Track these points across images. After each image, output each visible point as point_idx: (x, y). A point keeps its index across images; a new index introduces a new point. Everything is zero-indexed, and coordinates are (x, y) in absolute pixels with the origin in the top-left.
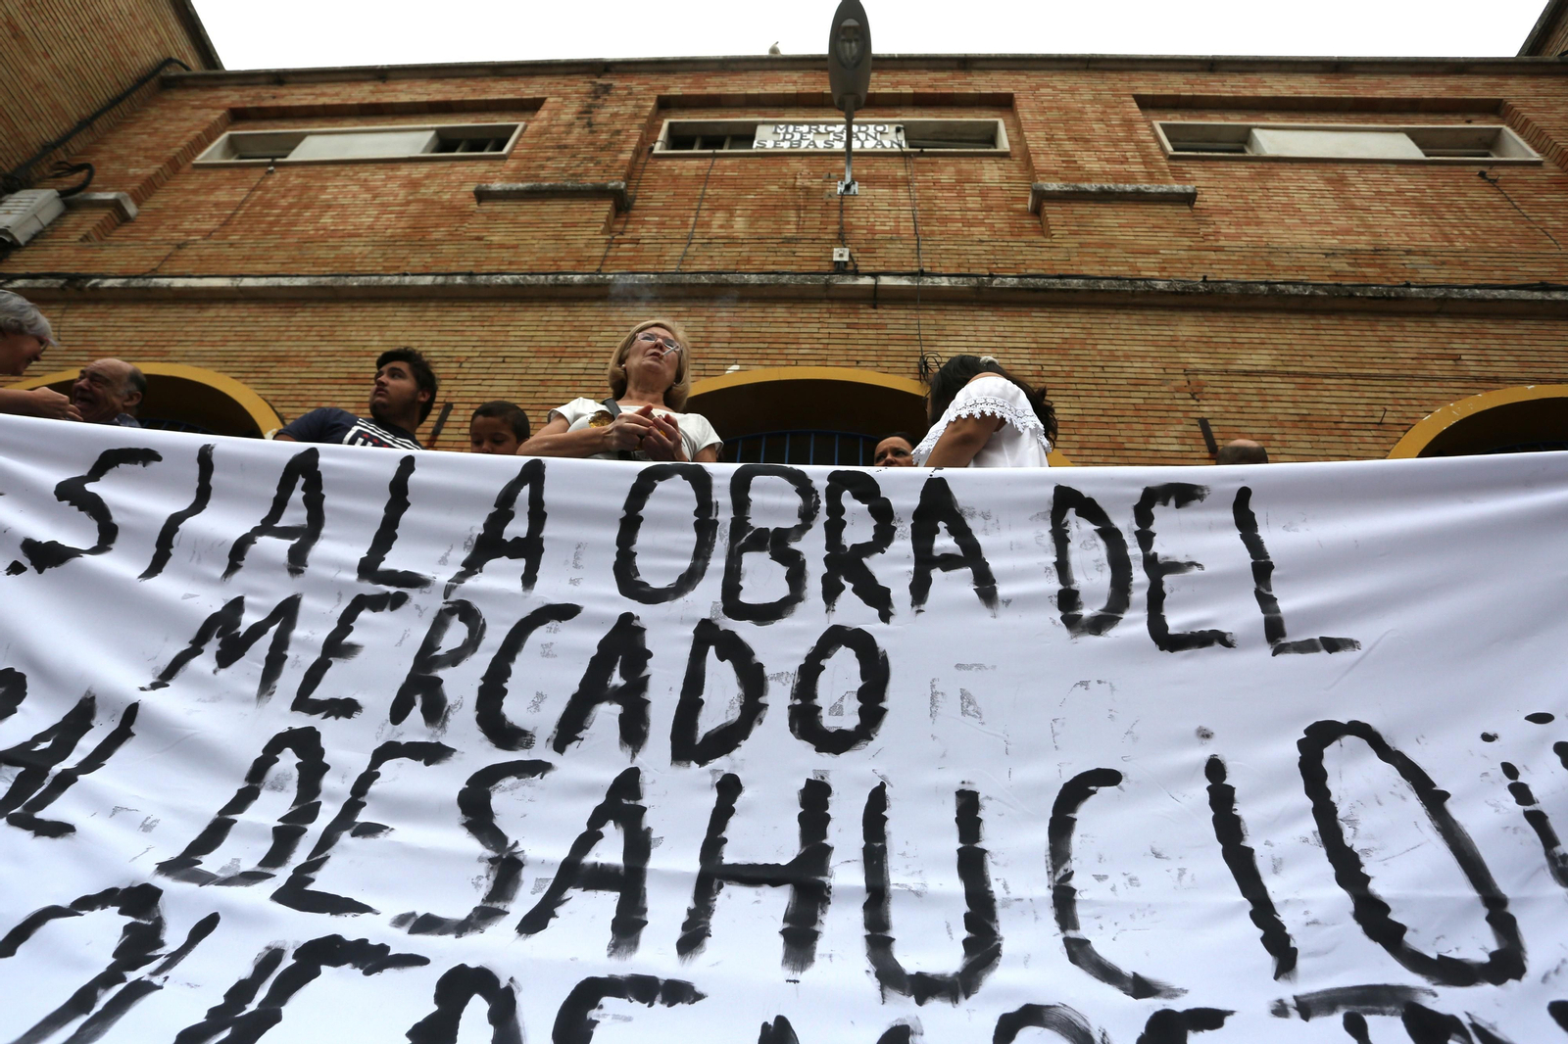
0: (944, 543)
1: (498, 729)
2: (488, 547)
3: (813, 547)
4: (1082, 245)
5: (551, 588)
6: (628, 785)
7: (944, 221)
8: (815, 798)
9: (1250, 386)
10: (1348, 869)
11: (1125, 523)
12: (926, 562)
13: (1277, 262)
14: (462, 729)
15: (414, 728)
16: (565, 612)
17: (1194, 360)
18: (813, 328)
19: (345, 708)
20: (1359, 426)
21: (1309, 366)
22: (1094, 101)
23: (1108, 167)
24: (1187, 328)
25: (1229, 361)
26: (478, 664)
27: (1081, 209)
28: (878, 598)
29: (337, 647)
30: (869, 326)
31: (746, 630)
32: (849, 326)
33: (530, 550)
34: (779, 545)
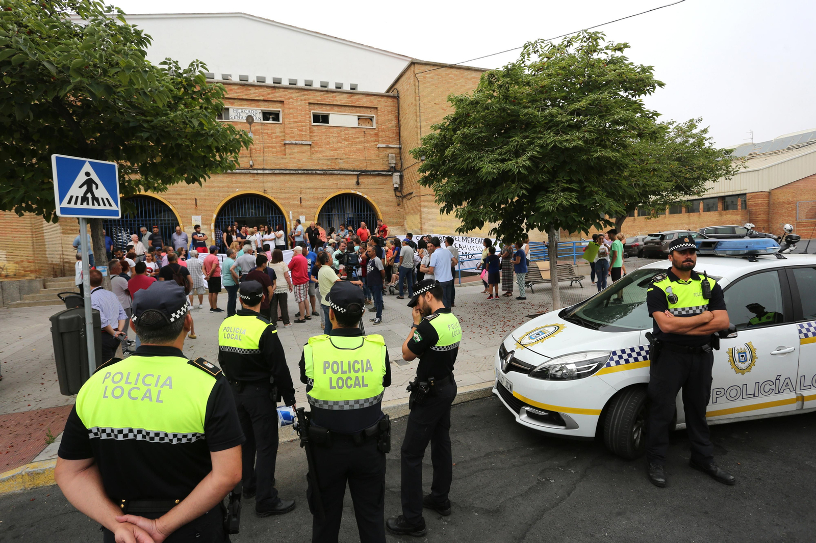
4: (291, 158)
7: (268, 147)
9: (308, 190)
13: (320, 162)
17: (302, 186)
18: (248, 180)
20: (320, 198)
21: (317, 186)
22: (300, 106)
23: (299, 132)
24: (303, 179)
25: (307, 186)
27: (292, 147)
30: (257, 180)
32: (254, 180)
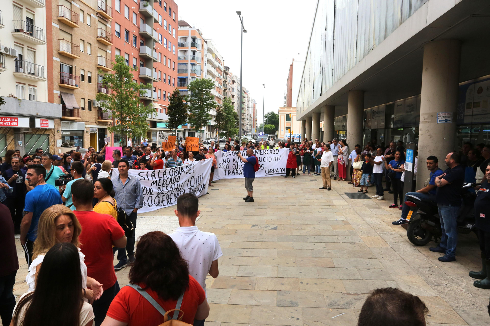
0: (182, 170)
1: (166, 185)
2: (164, 175)
3: (177, 172)
5: (168, 177)
6: (171, 186)
8: (178, 184)
10: (191, 183)
11: (189, 167)
12: (182, 171)
14: (165, 185)
15: (163, 186)
16: (169, 178)
19: (160, 186)
26: (165, 182)
28: (180, 174)
29: (159, 182)
31: (175, 177)
33: (166, 174)
34: (175, 172)
